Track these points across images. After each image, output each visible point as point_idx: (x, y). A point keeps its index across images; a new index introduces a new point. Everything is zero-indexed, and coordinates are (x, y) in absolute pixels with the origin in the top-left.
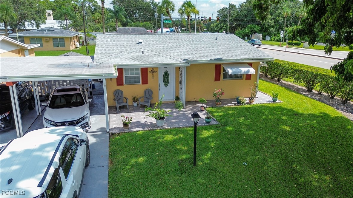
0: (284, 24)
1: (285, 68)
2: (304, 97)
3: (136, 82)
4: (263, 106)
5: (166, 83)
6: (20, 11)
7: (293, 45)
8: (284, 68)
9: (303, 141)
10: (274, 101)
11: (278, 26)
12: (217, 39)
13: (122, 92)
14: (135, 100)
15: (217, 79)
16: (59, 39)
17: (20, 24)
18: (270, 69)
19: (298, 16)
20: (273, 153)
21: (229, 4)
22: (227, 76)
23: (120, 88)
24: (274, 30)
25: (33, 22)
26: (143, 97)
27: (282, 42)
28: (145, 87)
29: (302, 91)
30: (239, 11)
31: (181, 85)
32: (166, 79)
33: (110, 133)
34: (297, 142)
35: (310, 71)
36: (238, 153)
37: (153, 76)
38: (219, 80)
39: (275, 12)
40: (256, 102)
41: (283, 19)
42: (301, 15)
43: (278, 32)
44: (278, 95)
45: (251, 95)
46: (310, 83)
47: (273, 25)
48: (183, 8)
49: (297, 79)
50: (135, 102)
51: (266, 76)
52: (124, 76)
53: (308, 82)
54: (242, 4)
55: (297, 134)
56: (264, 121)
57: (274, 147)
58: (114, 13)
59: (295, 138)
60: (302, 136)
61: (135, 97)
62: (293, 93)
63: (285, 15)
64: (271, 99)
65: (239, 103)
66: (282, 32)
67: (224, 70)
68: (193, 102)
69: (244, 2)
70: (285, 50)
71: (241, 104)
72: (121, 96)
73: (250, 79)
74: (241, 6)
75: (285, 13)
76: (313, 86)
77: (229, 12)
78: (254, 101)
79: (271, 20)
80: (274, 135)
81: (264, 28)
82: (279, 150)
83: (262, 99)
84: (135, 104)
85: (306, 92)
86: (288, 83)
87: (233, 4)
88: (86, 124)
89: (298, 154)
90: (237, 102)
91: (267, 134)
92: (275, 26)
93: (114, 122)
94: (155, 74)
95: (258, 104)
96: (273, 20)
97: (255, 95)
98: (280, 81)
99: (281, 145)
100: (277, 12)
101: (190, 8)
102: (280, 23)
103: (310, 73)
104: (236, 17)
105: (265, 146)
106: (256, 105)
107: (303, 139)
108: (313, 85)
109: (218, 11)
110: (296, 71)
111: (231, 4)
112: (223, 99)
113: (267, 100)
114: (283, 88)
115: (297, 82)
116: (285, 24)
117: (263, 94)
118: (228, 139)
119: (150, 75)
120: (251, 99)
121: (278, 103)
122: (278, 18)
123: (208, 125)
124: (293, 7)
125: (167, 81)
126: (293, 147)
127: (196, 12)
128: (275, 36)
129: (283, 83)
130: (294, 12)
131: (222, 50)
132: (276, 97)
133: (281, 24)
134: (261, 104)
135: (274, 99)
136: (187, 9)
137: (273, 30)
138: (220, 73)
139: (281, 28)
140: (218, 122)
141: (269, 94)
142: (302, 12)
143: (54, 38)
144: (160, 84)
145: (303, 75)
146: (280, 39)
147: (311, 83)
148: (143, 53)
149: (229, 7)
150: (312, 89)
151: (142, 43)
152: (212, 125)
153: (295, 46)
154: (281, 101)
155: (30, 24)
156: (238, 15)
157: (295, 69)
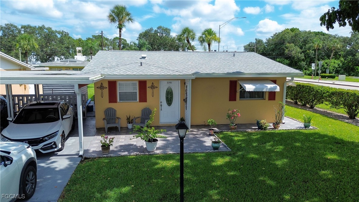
0: (315, 58)
1: (319, 91)
2: (346, 124)
3: (132, 100)
4: (292, 132)
5: (169, 102)
6: (51, 47)
7: (327, 77)
8: (317, 91)
9: (352, 176)
10: (306, 127)
11: (309, 60)
12: (234, 56)
13: (115, 111)
14: (130, 121)
15: (232, 98)
16: (79, 69)
17: (50, 59)
18: (300, 94)
19: (331, 48)
20: (306, 192)
21: (256, 39)
22: (244, 94)
23: (113, 105)
24: (305, 63)
25: (63, 57)
26: (139, 117)
27: (314, 75)
28: (143, 105)
29: (342, 118)
30: (266, 45)
31: (186, 104)
32: (169, 97)
33: (82, 157)
34: (343, 178)
35: (351, 92)
36: (252, 190)
37: (153, 93)
38: (235, 100)
39: (305, 45)
40: (282, 128)
41: (314, 52)
42: (334, 46)
43: (309, 65)
44: (312, 120)
45: (276, 119)
46: (352, 108)
47: (304, 59)
48: (204, 36)
49: (336, 104)
50: (130, 123)
51: (296, 103)
52: (118, 91)
53: (349, 107)
54: (269, 38)
55: (341, 167)
56: (292, 150)
57: (308, 184)
58: (138, 47)
59: (340, 173)
60: (348, 170)
61: (130, 117)
62: (331, 120)
63: (316, 48)
64: (302, 125)
65: (260, 127)
66: (313, 65)
67: (241, 87)
68: (202, 126)
69: (271, 37)
70: (318, 82)
71: (263, 129)
72: (113, 116)
73: (274, 99)
74: (269, 40)
75: (316, 45)
76: (356, 113)
77: (255, 46)
78: (279, 126)
79: (301, 53)
80: (308, 167)
81: (294, 62)
82: (316, 189)
83: (290, 125)
84: (130, 126)
85: (348, 119)
86: (324, 110)
87: (259, 39)
88: (53, 144)
89: (346, 196)
90: (257, 127)
91: (297, 165)
92: (305, 59)
93: (95, 145)
94: (155, 90)
95: (285, 130)
96: (302, 53)
97: (281, 120)
98: (313, 108)
99: (318, 181)
100: (307, 46)
101: (211, 35)
102: (310, 56)
103: (352, 95)
104: (263, 52)
105: (294, 183)
106: (283, 131)
107: (351, 174)
108: (356, 110)
109: (244, 46)
110: (333, 94)
111: (257, 39)
112: (240, 124)
113: (297, 126)
114: (318, 115)
115: (336, 108)
116: (317, 58)
117: (291, 119)
118: (239, 169)
119: (149, 91)
120: (276, 123)
121: (311, 129)
122: (308, 51)
123: (215, 152)
124: (325, 40)
125: (171, 99)
126: (337, 185)
127: (217, 39)
128: (305, 69)
129: (317, 110)
130: (326, 45)
131: (238, 65)
132: (309, 122)
133: (312, 58)
134: (289, 130)
135: (306, 124)
136: (207, 36)
137: (303, 63)
138: (235, 91)
139: (312, 61)
140: (229, 149)
141: (299, 120)
142: (335, 44)
143: (75, 68)
144: (161, 102)
145: (342, 99)
146: (311, 73)
147: (354, 108)
148: (141, 65)
149: (256, 42)
150: (356, 115)
151: (146, 58)
152: (220, 152)
153: (329, 79)
154: (316, 128)
155: (60, 59)
156: (265, 49)
157: (332, 92)
